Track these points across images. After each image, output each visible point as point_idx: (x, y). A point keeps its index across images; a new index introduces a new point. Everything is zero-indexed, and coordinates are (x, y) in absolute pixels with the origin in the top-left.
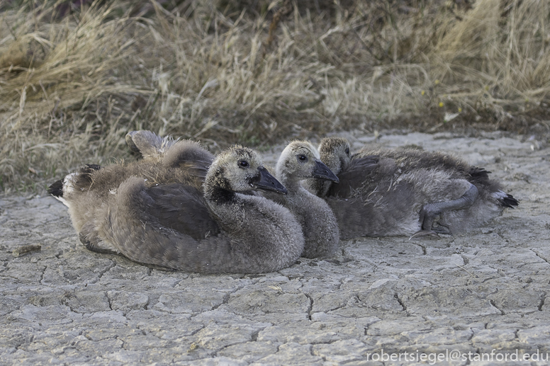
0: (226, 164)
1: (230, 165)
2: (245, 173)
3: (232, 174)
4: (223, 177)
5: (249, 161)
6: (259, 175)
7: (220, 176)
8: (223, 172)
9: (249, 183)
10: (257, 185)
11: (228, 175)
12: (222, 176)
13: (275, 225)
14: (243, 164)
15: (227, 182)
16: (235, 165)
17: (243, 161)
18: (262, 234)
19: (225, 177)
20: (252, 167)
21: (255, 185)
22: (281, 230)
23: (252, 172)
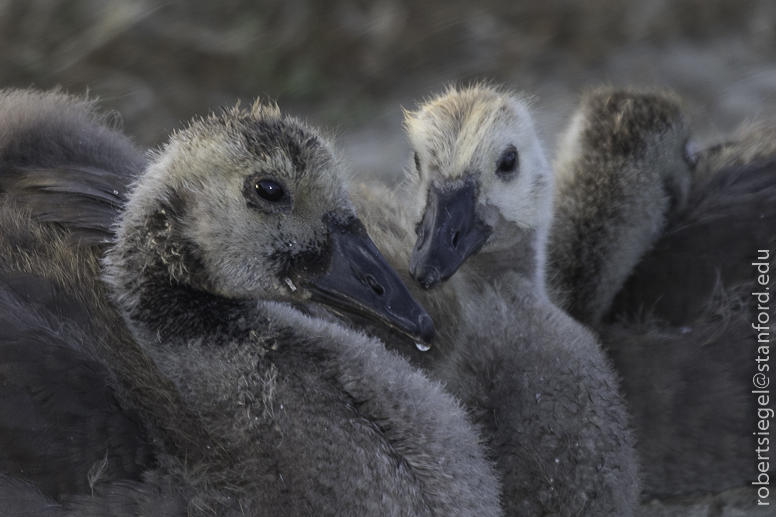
0: (199, 180)
1: (212, 188)
2: (269, 230)
3: (217, 226)
4: (176, 237)
5: (290, 185)
6: (328, 248)
7: (169, 230)
8: (181, 213)
9: (282, 275)
10: (311, 286)
11: (202, 230)
12: (178, 227)
13: (392, 455)
14: (267, 194)
15: (194, 259)
16: (233, 190)
17: (269, 182)
18: (325, 481)
19: (188, 233)
20: (300, 211)
21: (302, 285)
22: (414, 479)
23: (297, 231)
